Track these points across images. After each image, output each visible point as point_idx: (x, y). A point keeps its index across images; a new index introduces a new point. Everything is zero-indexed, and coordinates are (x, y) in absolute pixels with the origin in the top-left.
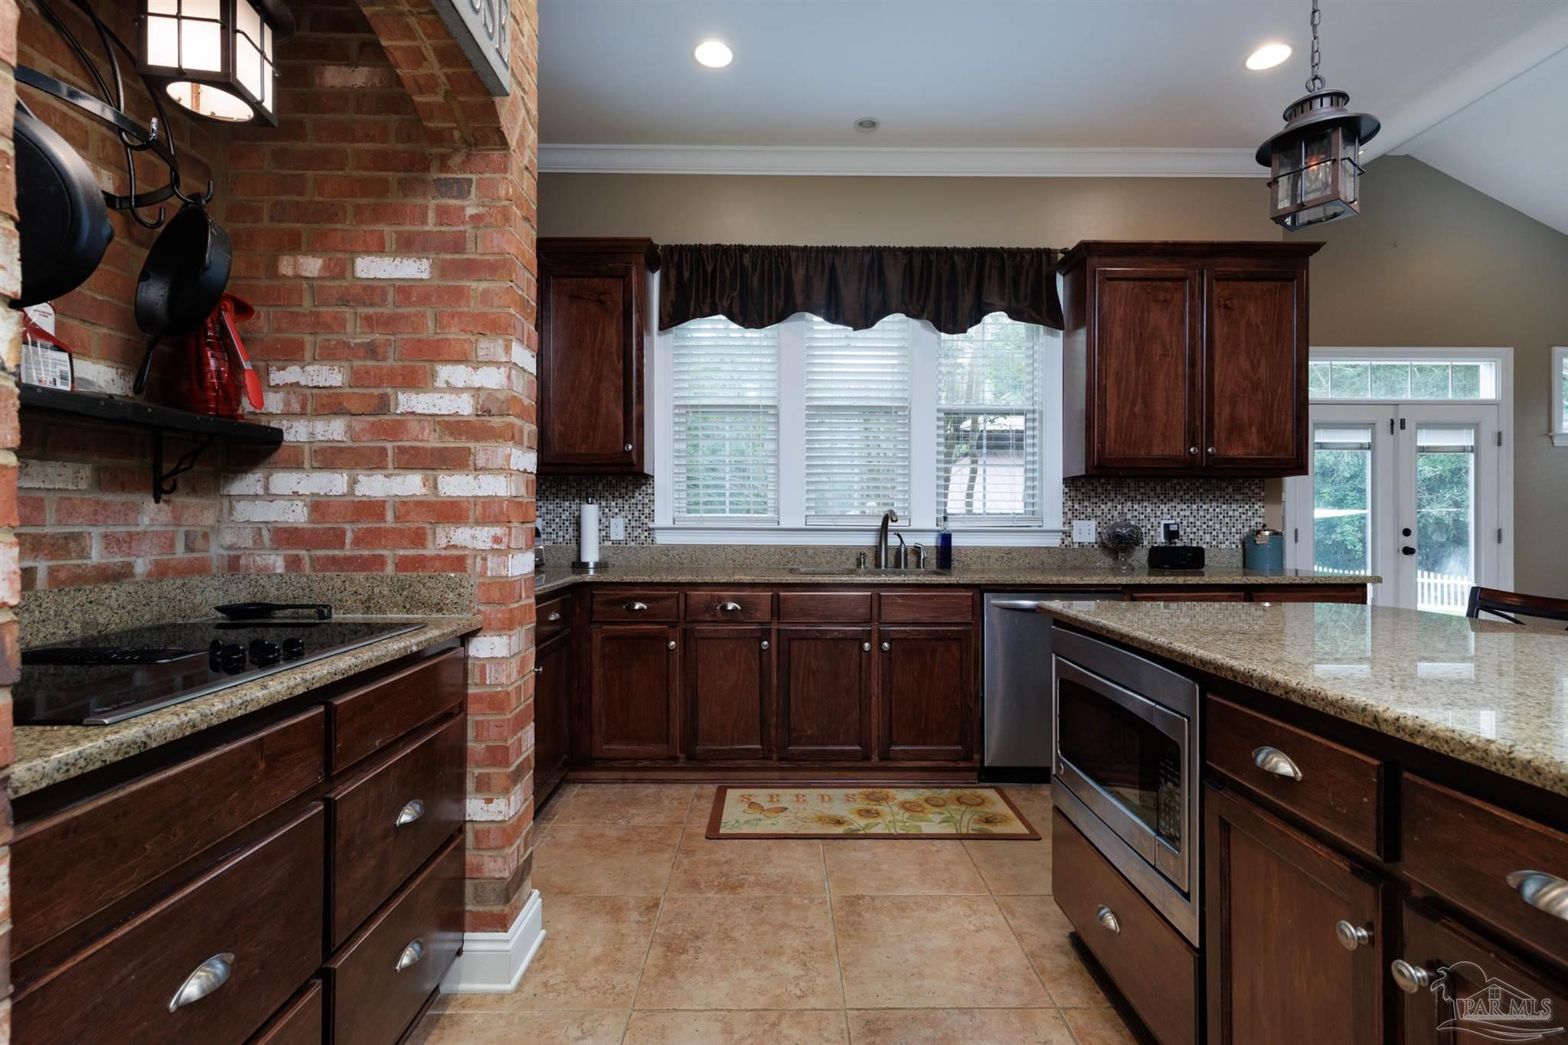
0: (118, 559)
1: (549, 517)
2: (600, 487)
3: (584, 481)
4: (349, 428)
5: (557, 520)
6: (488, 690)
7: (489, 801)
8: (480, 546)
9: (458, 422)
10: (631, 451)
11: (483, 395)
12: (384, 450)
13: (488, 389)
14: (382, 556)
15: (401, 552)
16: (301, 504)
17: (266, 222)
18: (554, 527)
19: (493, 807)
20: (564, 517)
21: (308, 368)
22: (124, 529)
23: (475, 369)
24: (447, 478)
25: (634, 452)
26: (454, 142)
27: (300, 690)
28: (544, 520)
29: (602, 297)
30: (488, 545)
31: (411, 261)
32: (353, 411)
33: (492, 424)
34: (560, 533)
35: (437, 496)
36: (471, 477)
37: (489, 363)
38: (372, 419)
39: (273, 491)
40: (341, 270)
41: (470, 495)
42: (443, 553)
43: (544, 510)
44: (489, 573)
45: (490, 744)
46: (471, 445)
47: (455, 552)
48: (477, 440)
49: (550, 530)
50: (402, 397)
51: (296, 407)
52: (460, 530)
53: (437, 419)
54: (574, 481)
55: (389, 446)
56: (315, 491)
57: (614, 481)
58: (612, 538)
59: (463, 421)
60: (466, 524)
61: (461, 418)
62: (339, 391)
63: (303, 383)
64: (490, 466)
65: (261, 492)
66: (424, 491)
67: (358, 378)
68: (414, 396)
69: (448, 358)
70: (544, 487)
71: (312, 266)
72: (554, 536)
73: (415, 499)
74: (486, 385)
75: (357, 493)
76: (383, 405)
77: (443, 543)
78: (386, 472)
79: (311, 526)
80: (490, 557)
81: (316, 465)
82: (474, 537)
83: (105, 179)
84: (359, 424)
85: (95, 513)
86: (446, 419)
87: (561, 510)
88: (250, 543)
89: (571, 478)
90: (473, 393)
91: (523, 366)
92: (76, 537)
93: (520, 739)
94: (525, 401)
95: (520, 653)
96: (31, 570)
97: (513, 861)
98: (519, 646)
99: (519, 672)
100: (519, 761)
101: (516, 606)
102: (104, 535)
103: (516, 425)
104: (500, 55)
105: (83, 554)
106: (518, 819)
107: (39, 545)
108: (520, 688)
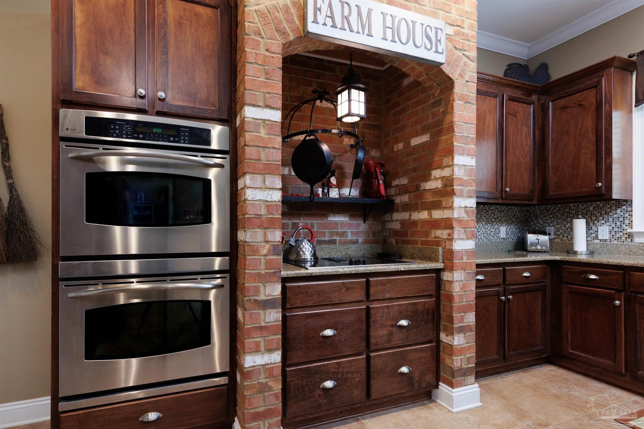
0: (355, 238)
1: (558, 226)
2: (591, 209)
3: (580, 206)
4: (409, 197)
5: (563, 228)
6: (446, 292)
7: (447, 336)
8: (444, 237)
9: (438, 191)
10: (601, 187)
11: (445, 179)
12: (417, 203)
13: (446, 176)
14: (417, 240)
15: (422, 239)
16: (399, 223)
17: (391, 136)
18: (561, 231)
19: (448, 338)
20: (567, 226)
21: (400, 179)
22: (356, 230)
23: (442, 170)
24: (434, 212)
25: (603, 188)
26: (435, 87)
27: (354, 272)
28: (555, 228)
29: (582, 103)
30: (446, 237)
31: (424, 136)
32: (410, 191)
33: (447, 190)
34: (565, 235)
35: (432, 219)
36: (441, 211)
37: (447, 166)
38: (415, 193)
39: (393, 219)
40: (407, 144)
41: (441, 218)
42: (433, 239)
43: (555, 223)
44: (447, 248)
45: (447, 313)
46: (441, 199)
47: (437, 239)
48: (443, 197)
49: (559, 233)
50: (422, 184)
51: (397, 192)
52: (438, 231)
53: (432, 190)
54: (574, 206)
55: (419, 202)
56: (402, 218)
57: (601, 205)
58: (599, 238)
59: (439, 190)
60: (440, 229)
61: (438, 189)
62: (407, 185)
63: (399, 184)
64: (447, 206)
65: (390, 219)
66: (428, 217)
67: (411, 180)
68: (425, 183)
69: (434, 168)
70: (555, 211)
71: (401, 146)
72: (561, 237)
73: (425, 220)
74: (446, 175)
75: (412, 219)
76: (418, 187)
77: (433, 235)
78: (418, 211)
79: (401, 230)
80: (447, 241)
81: (402, 210)
82: (442, 234)
83: (352, 141)
84: (412, 195)
85: (350, 226)
86: (434, 190)
87: (565, 223)
88: (388, 235)
89: (572, 205)
90: (442, 179)
91: (464, 164)
92: (345, 232)
93: (463, 316)
94: (465, 178)
95: (462, 281)
96: (336, 240)
97: (457, 363)
98: (461, 278)
99: (462, 289)
100: (461, 325)
101: (458, 261)
102: (352, 232)
103: (457, 189)
104: (437, 52)
105: (347, 236)
106: (461, 348)
107: (337, 234)
108: (463, 295)
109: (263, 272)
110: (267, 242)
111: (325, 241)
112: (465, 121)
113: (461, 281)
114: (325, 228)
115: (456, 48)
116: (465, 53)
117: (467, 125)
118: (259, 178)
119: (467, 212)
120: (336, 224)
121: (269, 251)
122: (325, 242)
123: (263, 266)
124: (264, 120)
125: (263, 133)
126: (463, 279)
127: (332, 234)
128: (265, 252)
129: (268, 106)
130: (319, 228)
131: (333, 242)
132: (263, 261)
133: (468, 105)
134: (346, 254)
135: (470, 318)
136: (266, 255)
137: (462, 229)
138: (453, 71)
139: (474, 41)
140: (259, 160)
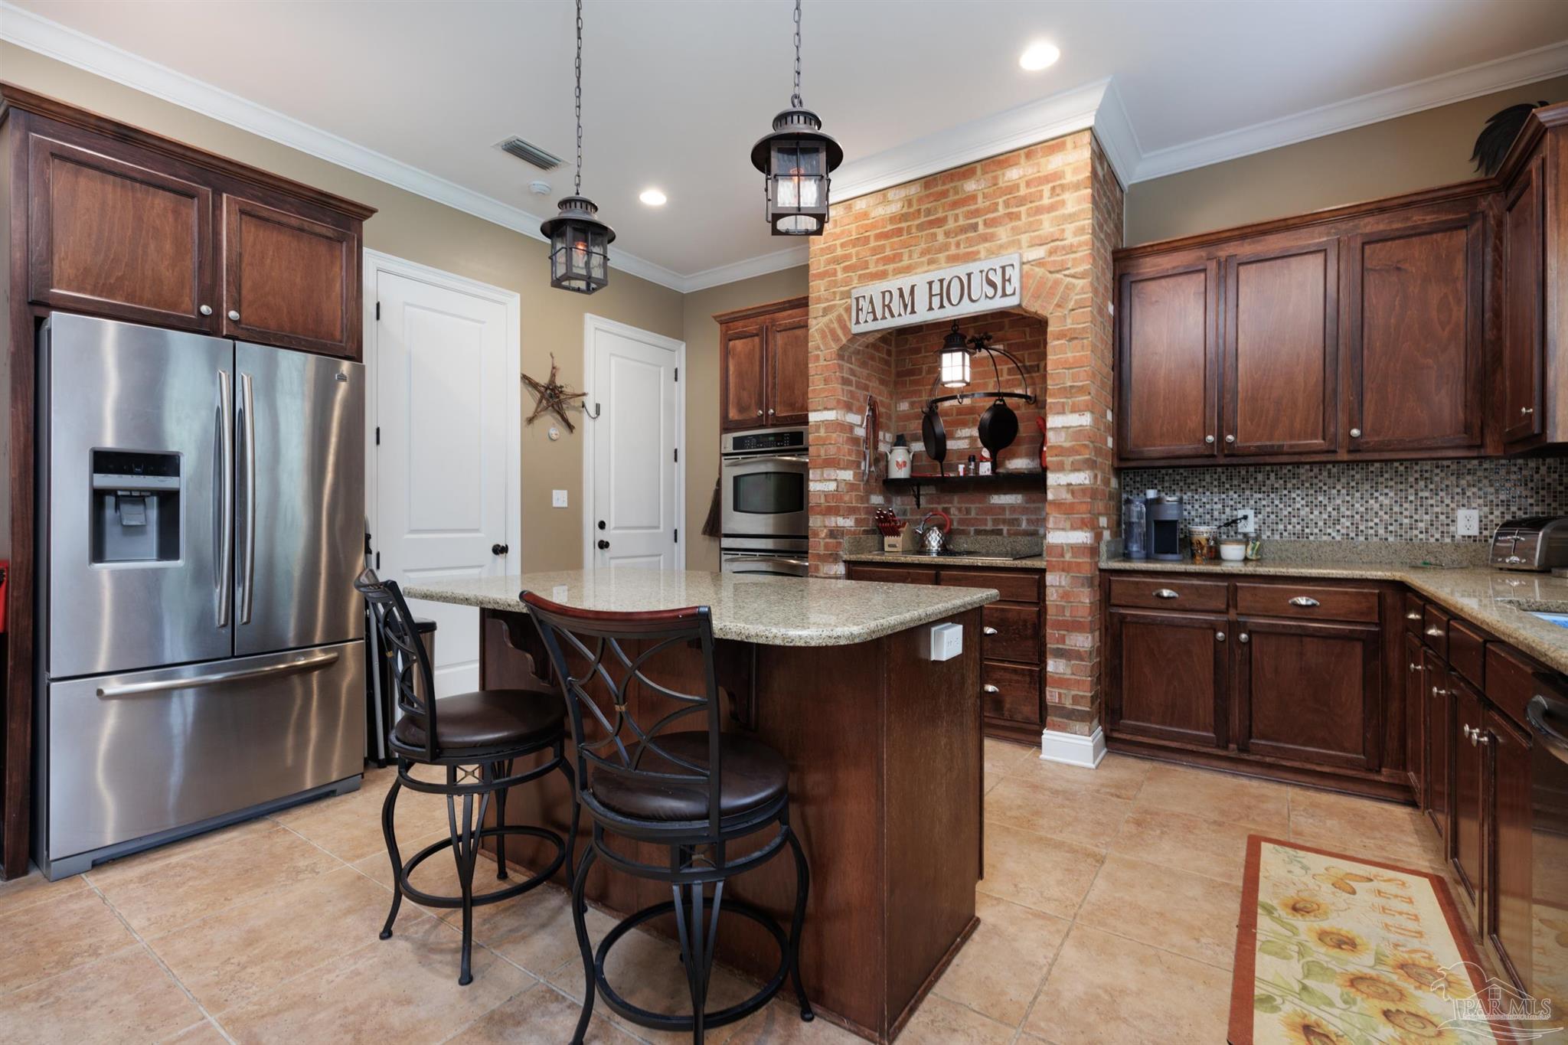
91: (1066, 425)
92: (1017, 520)
93: (1064, 635)
94: (1067, 444)
95: (1064, 587)
96: (1002, 530)
97: (1051, 696)
98: (1060, 582)
99: (1062, 597)
100: (1060, 646)
101: (1054, 559)
102: (1027, 519)
103: (1051, 461)
104: (1004, 295)
105: (1019, 525)
106: (1060, 678)
107: (1004, 521)
108: (1064, 607)
109: (822, 553)
110: (825, 527)
111: (985, 530)
112: (1067, 366)
113: (1060, 586)
114: (986, 514)
115: (1051, 272)
116: (1067, 272)
117: (1071, 371)
118: (818, 471)
119: (1073, 493)
120: (1002, 508)
121: (826, 535)
122: (986, 532)
123: (822, 548)
124: (823, 421)
125: (822, 433)
126: (1063, 583)
127: (996, 521)
128: (823, 535)
129: (826, 409)
130: (977, 514)
131: (999, 532)
132: (822, 544)
133: (1075, 342)
134: (1012, 549)
135: (1083, 642)
136: (824, 539)
137: (1063, 516)
138: (1045, 304)
139: (1086, 248)
140: (819, 456)
